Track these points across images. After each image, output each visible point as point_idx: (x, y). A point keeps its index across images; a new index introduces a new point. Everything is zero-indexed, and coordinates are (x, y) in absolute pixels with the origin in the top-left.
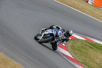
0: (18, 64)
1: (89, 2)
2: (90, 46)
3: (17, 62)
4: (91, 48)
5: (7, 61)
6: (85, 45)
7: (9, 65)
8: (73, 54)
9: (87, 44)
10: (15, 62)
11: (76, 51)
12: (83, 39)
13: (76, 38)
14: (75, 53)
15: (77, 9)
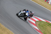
0: (11, 31)
1: (49, 3)
2: (48, 25)
3: (11, 30)
4: (48, 26)
5: (5, 30)
6: (46, 24)
7: (7, 31)
10: (9, 30)
11: (41, 27)
12: (45, 21)
13: (41, 20)
14: (40, 28)
15: (43, 6)
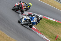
2: (46, 22)
4: (46, 23)
8: (36, 27)
9: (44, 21)
11: (38, 25)
